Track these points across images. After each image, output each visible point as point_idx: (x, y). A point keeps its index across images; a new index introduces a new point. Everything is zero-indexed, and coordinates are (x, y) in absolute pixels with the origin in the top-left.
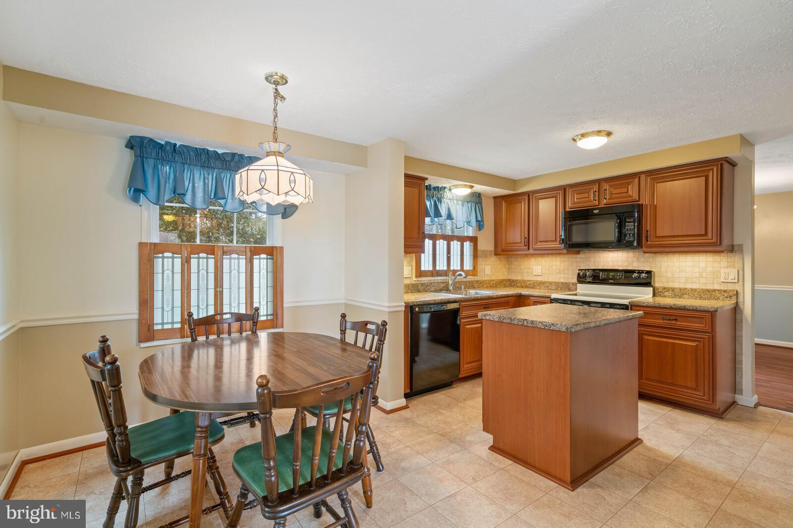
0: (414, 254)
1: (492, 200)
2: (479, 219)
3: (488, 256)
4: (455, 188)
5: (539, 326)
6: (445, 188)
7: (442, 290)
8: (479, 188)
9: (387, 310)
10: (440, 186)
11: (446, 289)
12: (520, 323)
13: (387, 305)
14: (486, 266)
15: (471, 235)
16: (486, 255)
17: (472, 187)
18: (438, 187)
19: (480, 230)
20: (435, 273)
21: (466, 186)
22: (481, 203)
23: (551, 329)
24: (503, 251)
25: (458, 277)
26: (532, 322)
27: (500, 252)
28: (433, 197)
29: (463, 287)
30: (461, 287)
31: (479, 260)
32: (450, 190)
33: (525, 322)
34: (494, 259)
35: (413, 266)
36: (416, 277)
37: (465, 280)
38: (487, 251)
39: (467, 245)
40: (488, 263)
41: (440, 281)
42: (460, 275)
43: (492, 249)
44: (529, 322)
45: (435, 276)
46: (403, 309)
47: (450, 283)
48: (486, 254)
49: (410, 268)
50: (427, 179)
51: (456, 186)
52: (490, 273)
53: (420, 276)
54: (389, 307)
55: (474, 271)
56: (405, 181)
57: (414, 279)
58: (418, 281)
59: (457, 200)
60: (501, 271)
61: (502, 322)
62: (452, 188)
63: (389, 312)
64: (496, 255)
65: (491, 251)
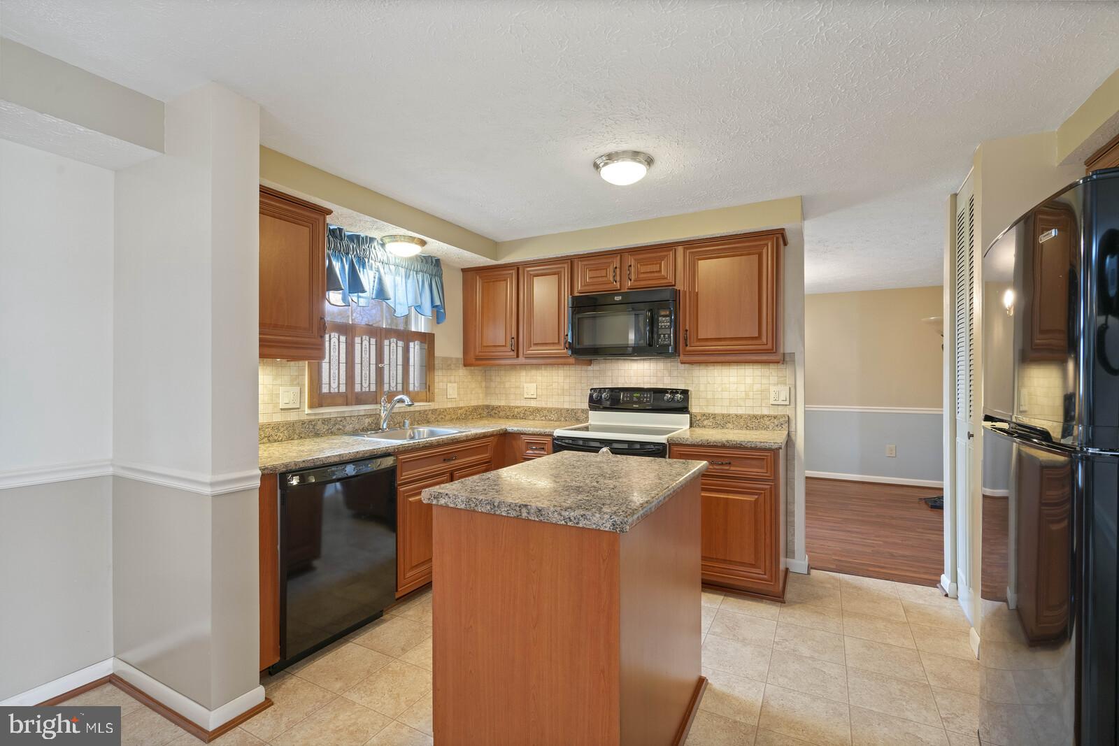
0: (307, 362)
1: (460, 275)
2: (438, 302)
3: (453, 366)
4: (393, 241)
5: (554, 521)
6: (372, 240)
7: (367, 430)
8: (436, 247)
9: (208, 491)
10: (363, 235)
11: (375, 428)
12: (513, 514)
13: (208, 478)
14: (449, 385)
15: (423, 331)
16: (450, 365)
17: (423, 243)
18: (358, 237)
19: (438, 323)
20: (351, 397)
21: (412, 239)
22: (441, 278)
23: (581, 525)
24: (477, 359)
25: (398, 405)
26: (540, 511)
27: (474, 361)
28: (347, 254)
29: (407, 422)
30: (404, 422)
31: (436, 373)
32: (383, 245)
33: (524, 511)
34: (462, 372)
35: (304, 385)
36: (311, 406)
37: (412, 409)
38: (451, 358)
39: (415, 348)
40: (452, 378)
41: (362, 413)
42: (401, 401)
43: (459, 354)
44: (532, 511)
45: (352, 405)
46: (258, 483)
47: (383, 415)
48: (448, 364)
49: (297, 389)
50: (329, 212)
51: (394, 238)
52: (456, 396)
53: (321, 406)
54: (212, 484)
55: (427, 390)
56: (260, 202)
57: (307, 411)
58: (315, 414)
59: (397, 266)
60: (473, 392)
61: (474, 511)
62: (386, 240)
64: (466, 364)
65: (457, 359)
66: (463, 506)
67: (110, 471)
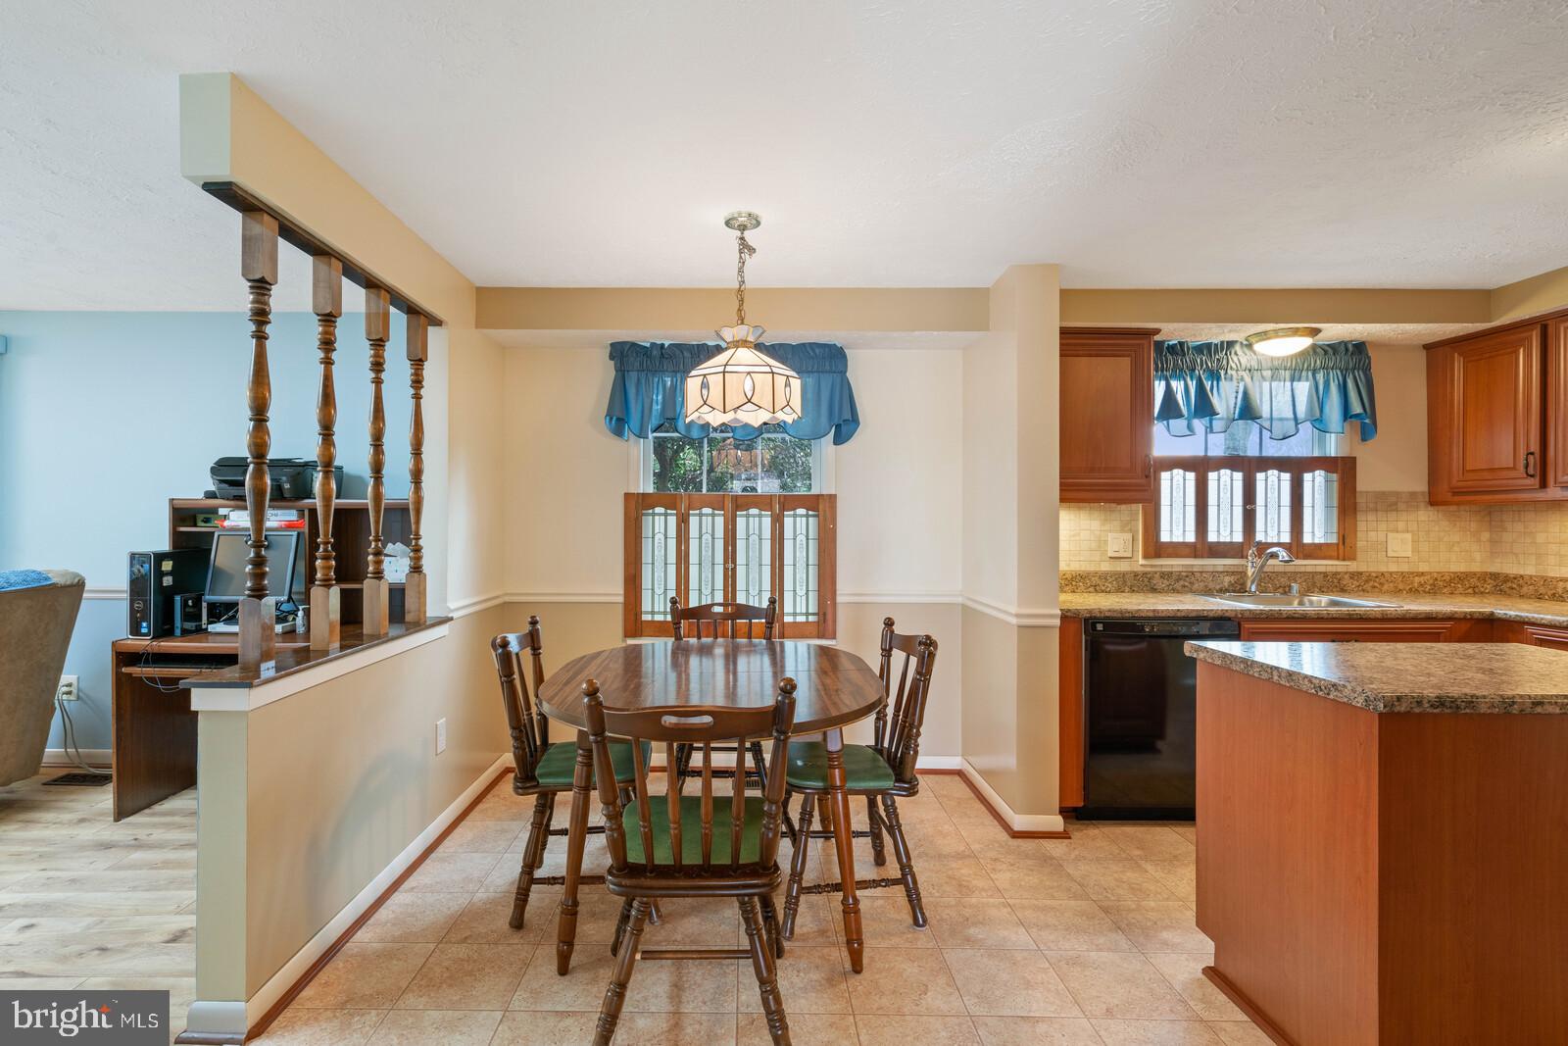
0: (1140, 505)
2: (1357, 408)
3: (1401, 506)
4: (1261, 340)
6: (1231, 344)
7: (1227, 591)
8: (1335, 332)
9: (1014, 621)
10: (1216, 340)
11: (1239, 588)
13: (1013, 609)
14: (1390, 535)
15: (1333, 455)
16: (1396, 504)
17: (1315, 332)
18: (1208, 346)
19: (1364, 440)
20: (1201, 548)
21: (1296, 332)
22: (1367, 370)
24: (1455, 494)
25: (1271, 562)
27: (1449, 497)
28: (1193, 370)
29: (1295, 587)
30: (1290, 586)
31: (1360, 517)
32: (1250, 346)
34: (1425, 515)
35: (1137, 531)
36: (1146, 556)
38: (1397, 494)
39: (1315, 483)
40: (1401, 525)
41: (1220, 569)
42: (1274, 556)
43: (1421, 486)
45: (1202, 557)
46: (1057, 622)
47: (1250, 573)
48: (1389, 503)
49: (1129, 536)
50: (1157, 331)
51: (1264, 336)
52: (1409, 554)
53: (1158, 555)
54: (1018, 616)
55: (1344, 546)
57: (1141, 561)
58: (1152, 566)
59: (1275, 369)
60: (1456, 549)
62: (1252, 340)
63: (1019, 627)
64: (1434, 501)
65: (1423, 493)
66: (1219, 663)
67: (960, 600)
